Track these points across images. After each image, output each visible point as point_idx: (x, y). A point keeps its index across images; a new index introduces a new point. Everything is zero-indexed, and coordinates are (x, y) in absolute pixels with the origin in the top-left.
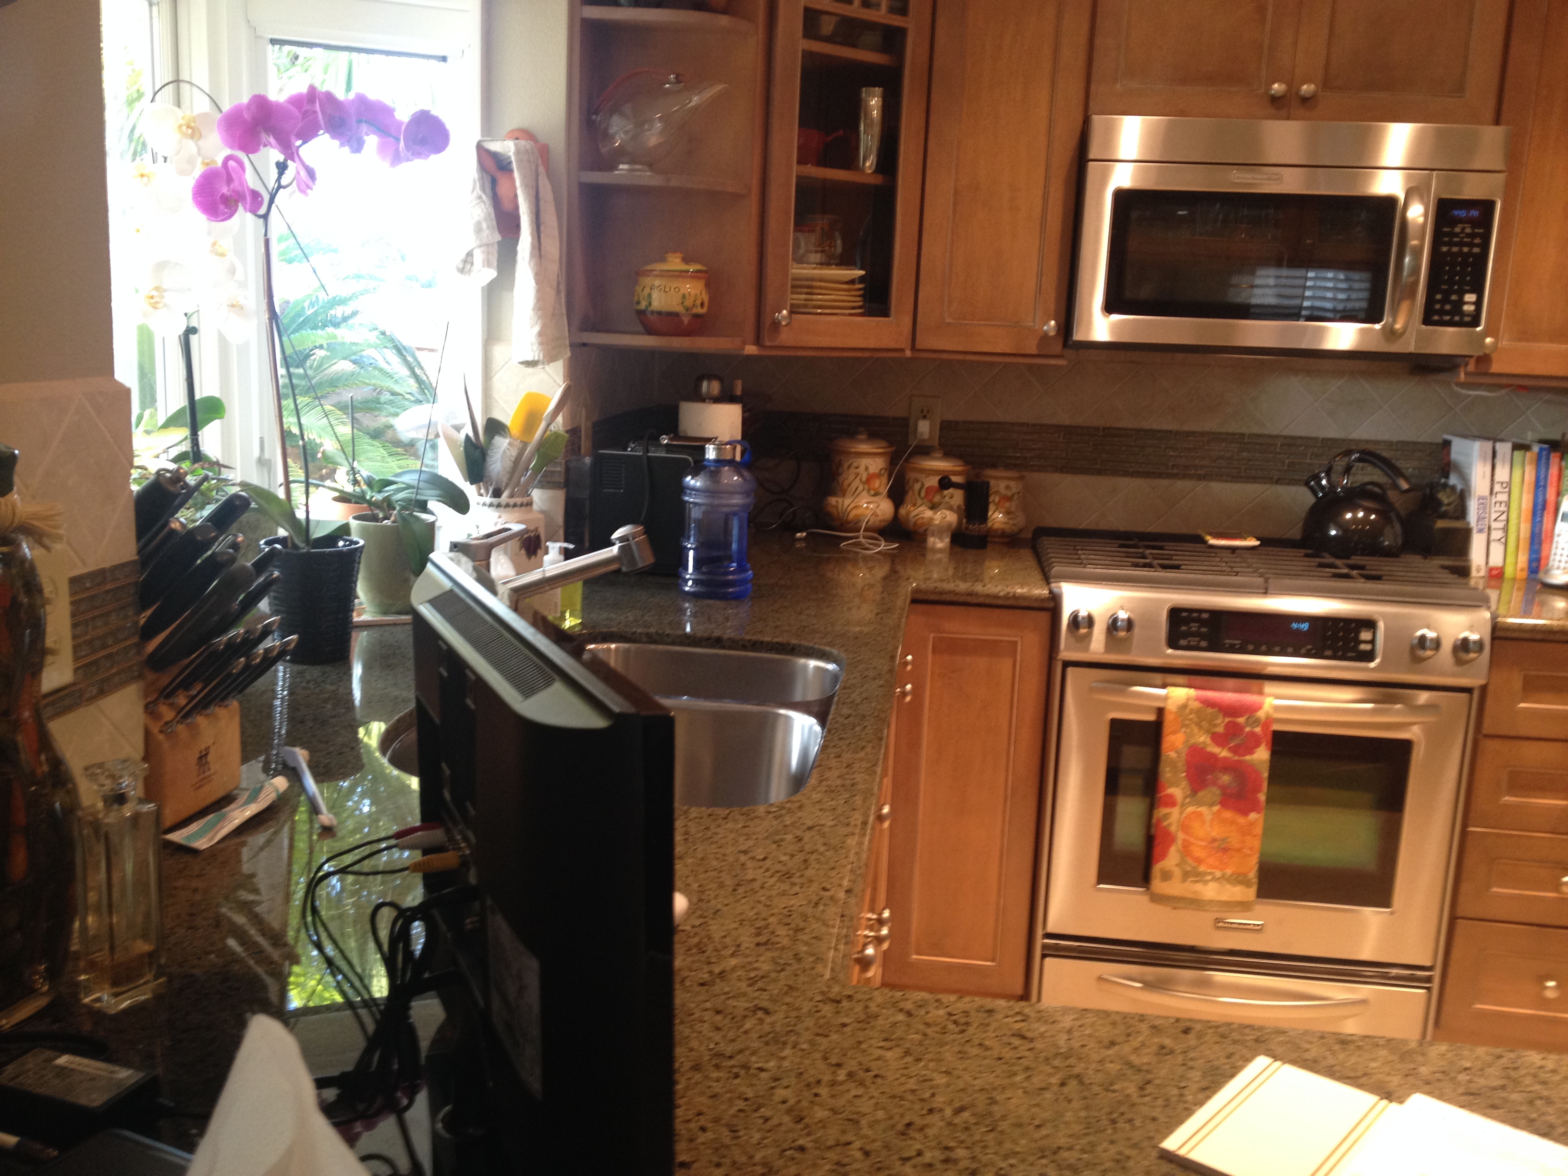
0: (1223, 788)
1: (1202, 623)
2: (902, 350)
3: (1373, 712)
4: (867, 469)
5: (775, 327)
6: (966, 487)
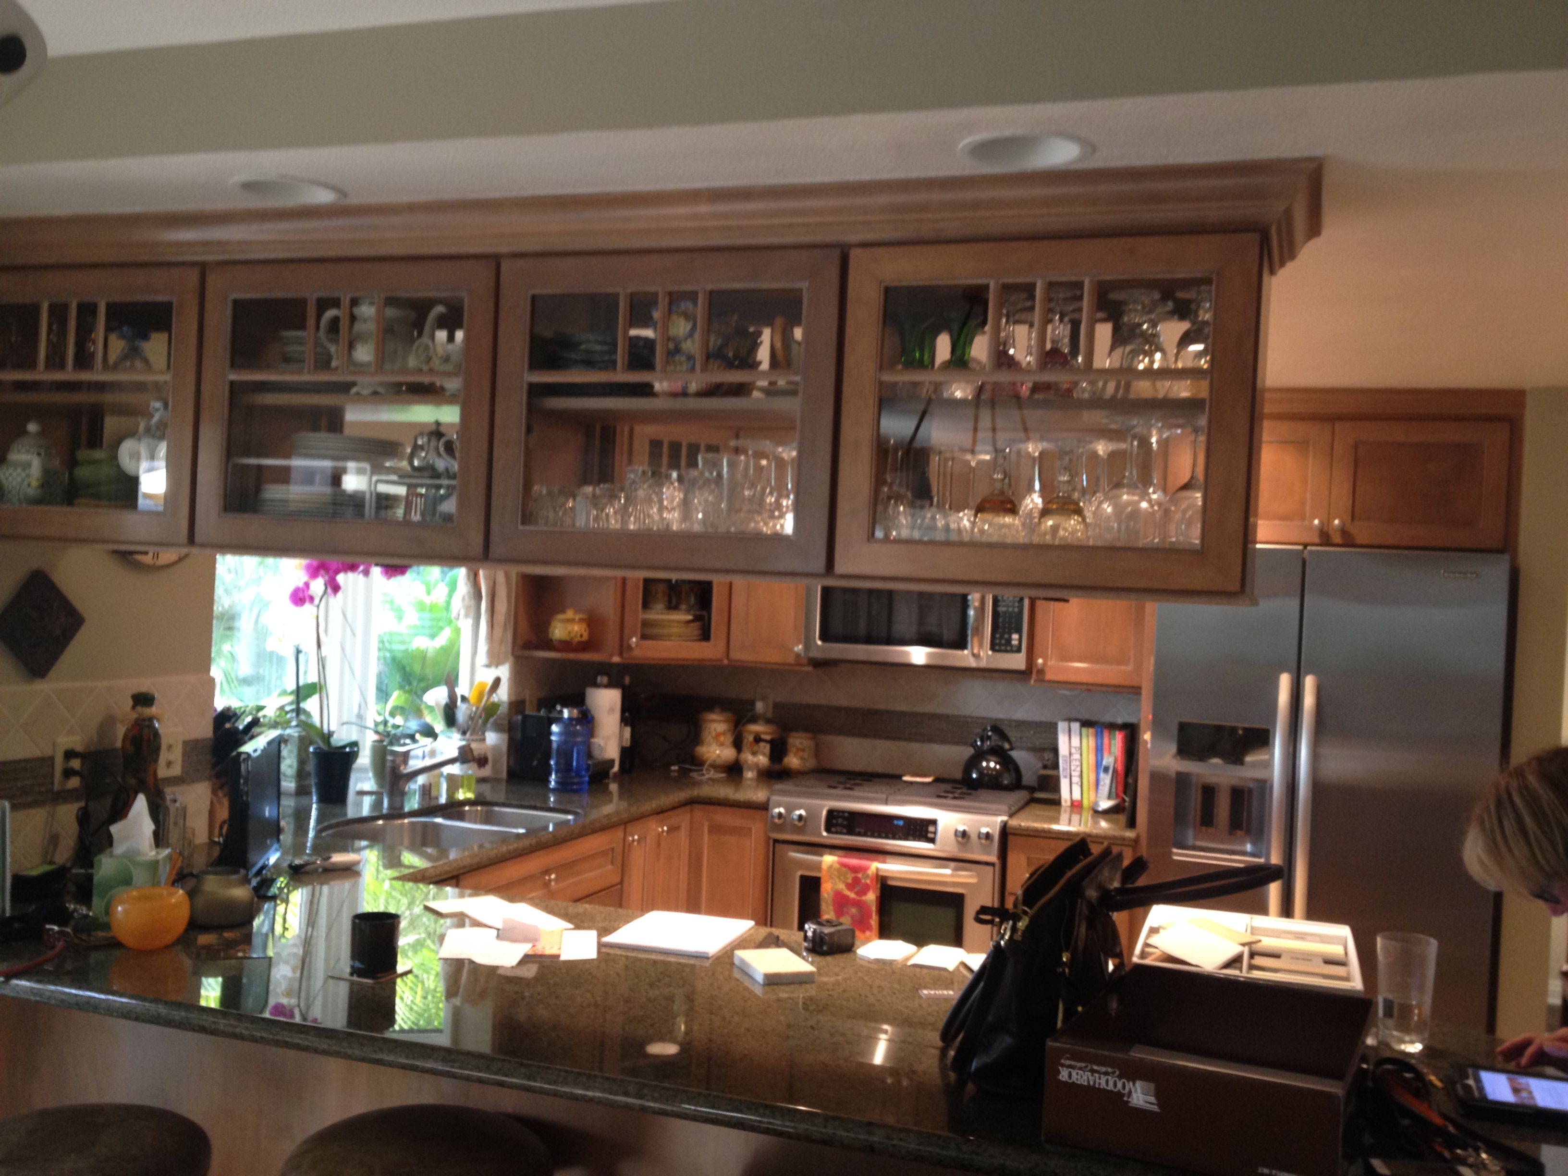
0: (852, 917)
1: (844, 818)
2: (722, 660)
3: (952, 876)
4: (715, 730)
5: (630, 647)
6: (772, 742)
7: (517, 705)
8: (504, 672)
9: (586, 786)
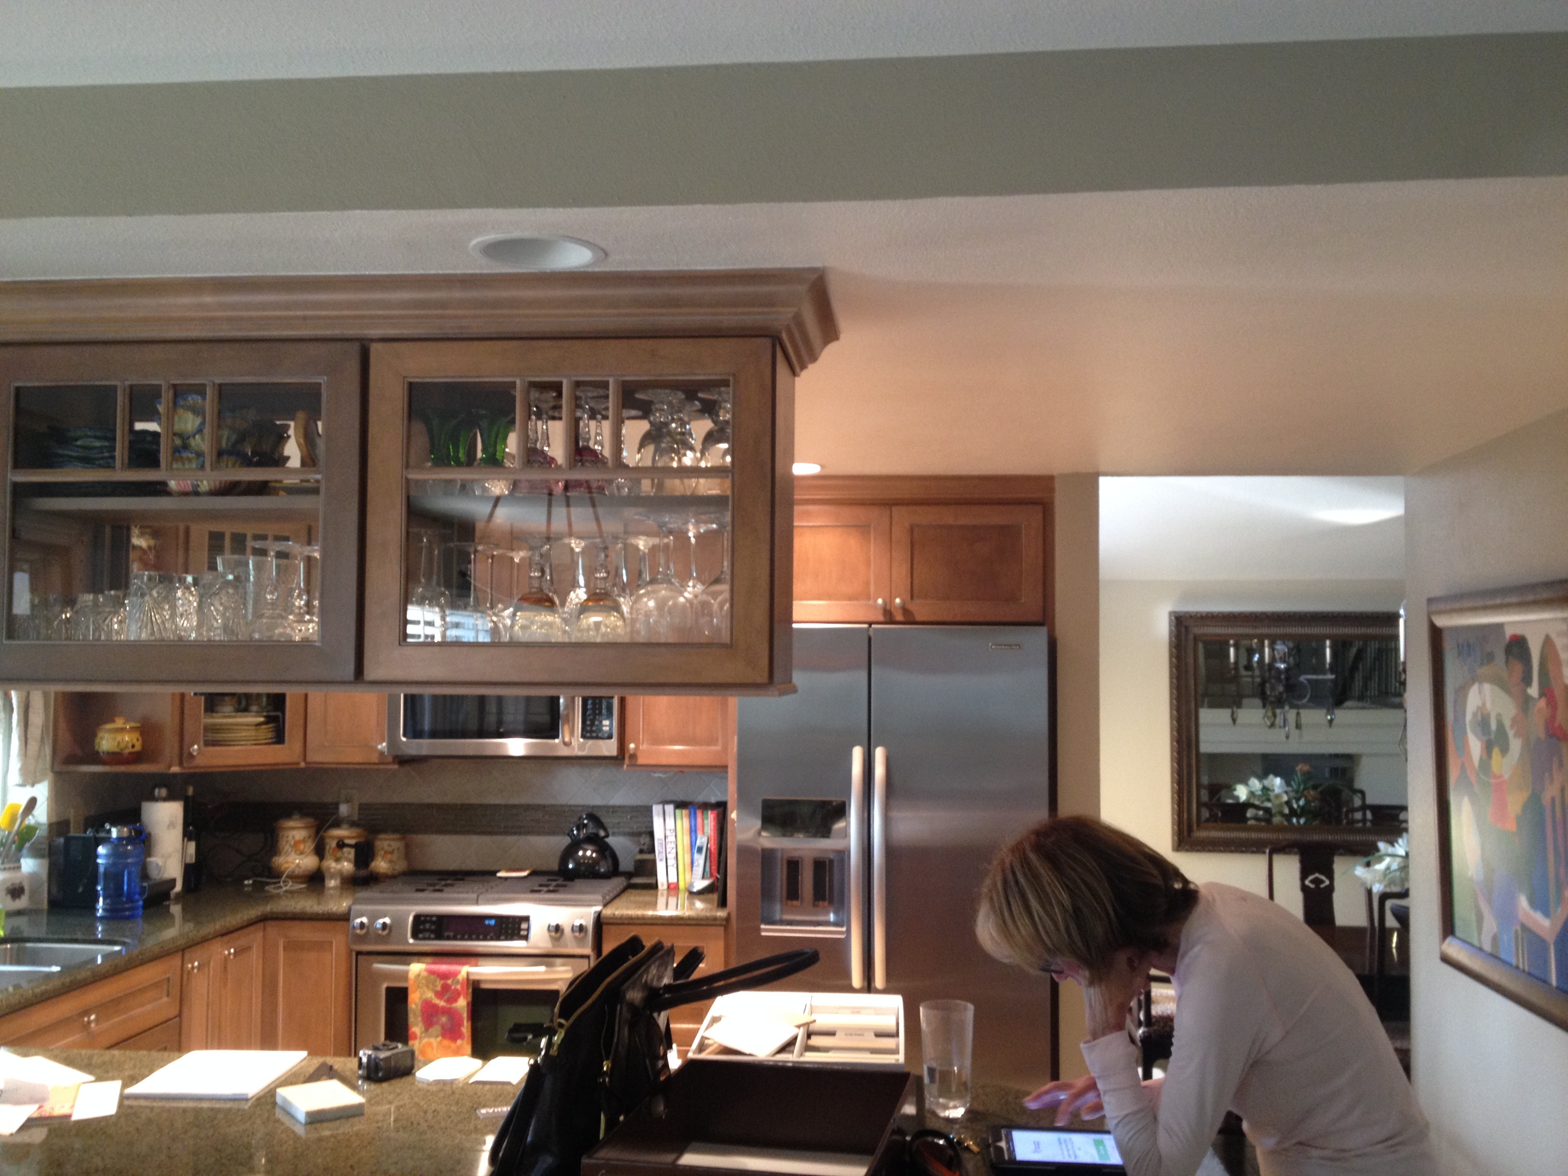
0: (443, 1026)
1: (432, 923)
2: (298, 763)
3: (546, 972)
4: (293, 837)
5: (191, 756)
6: (356, 846)
7: (58, 827)
8: (42, 791)
9: (140, 911)
